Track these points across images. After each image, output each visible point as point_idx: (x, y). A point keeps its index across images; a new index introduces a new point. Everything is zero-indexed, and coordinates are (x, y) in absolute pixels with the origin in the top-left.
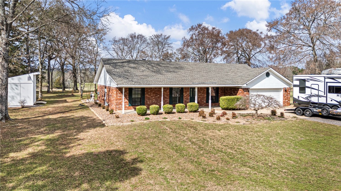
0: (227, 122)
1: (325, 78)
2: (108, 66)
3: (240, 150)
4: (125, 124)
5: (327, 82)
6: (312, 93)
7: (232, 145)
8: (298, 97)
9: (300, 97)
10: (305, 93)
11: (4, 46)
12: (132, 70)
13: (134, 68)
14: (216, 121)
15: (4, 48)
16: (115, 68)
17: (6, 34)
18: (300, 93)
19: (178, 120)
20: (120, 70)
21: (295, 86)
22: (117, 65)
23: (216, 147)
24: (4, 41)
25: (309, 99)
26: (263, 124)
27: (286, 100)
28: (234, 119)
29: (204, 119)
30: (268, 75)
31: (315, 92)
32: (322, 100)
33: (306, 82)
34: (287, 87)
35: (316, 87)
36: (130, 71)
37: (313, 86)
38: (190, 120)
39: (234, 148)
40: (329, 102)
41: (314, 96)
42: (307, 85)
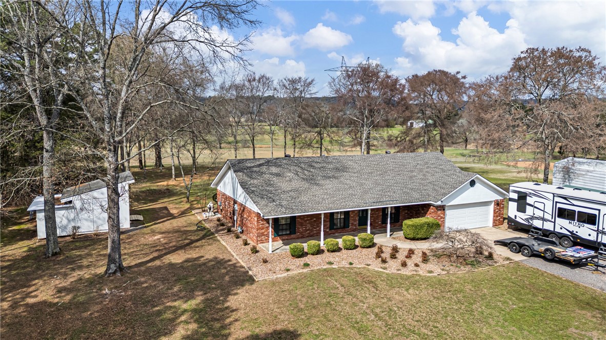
0: (416, 271)
1: (554, 196)
2: (240, 174)
3: (436, 329)
4: (279, 276)
5: (556, 202)
6: (534, 214)
7: (426, 319)
8: (516, 216)
9: (517, 217)
10: (525, 212)
11: (113, 174)
12: (274, 179)
13: (278, 175)
14: (401, 268)
15: (113, 176)
16: (250, 178)
17: (114, 156)
18: (518, 211)
19: (349, 266)
20: (259, 181)
21: (511, 200)
22: (253, 172)
23: (406, 323)
24: (112, 166)
25: (530, 221)
26: (464, 274)
27: (497, 217)
28: (425, 264)
29: (383, 265)
30: (472, 183)
31: (539, 213)
32: (549, 226)
33: (528, 197)
34: (499, 198)
35: (541, 206)
36: (272, 182)
37: (537, 205)
38: (365, 266)
39: (429, 326)
40: (558, 230)
41: (537, 218)
42: (528, 202)
